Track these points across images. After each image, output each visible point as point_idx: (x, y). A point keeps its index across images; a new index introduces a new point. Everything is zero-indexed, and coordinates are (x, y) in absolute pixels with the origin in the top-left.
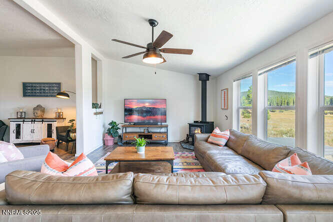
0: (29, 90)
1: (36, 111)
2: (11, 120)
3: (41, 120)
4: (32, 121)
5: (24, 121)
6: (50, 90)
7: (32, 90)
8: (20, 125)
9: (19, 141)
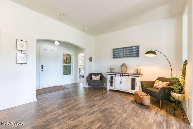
0: (116, 53)
1: (123, 68)
2: (108, 74)
3: (127, 75)
4: (121, 75)
5: (115, 75)
6: (130, 52)
7: (118, 53)
8: (113, 77)
9: (112, 88)
